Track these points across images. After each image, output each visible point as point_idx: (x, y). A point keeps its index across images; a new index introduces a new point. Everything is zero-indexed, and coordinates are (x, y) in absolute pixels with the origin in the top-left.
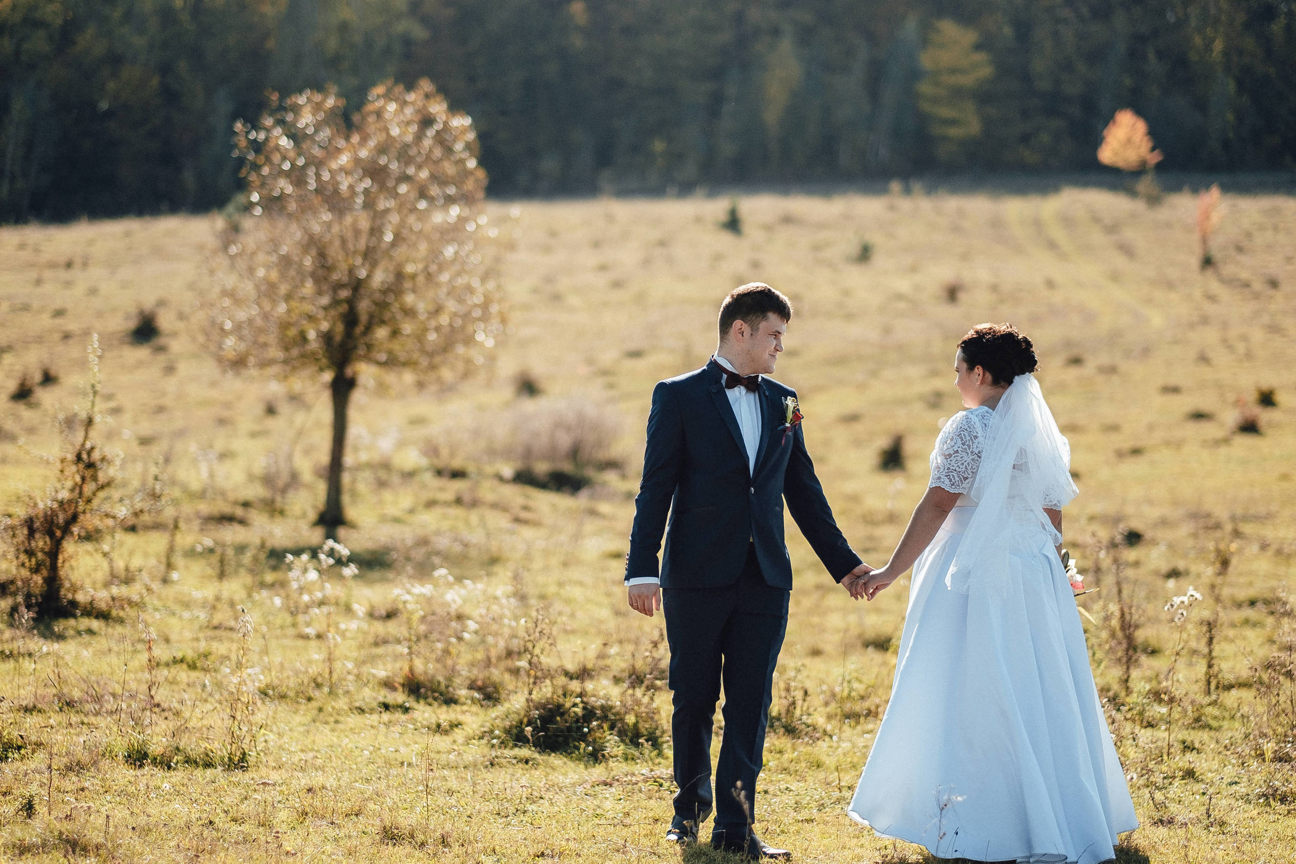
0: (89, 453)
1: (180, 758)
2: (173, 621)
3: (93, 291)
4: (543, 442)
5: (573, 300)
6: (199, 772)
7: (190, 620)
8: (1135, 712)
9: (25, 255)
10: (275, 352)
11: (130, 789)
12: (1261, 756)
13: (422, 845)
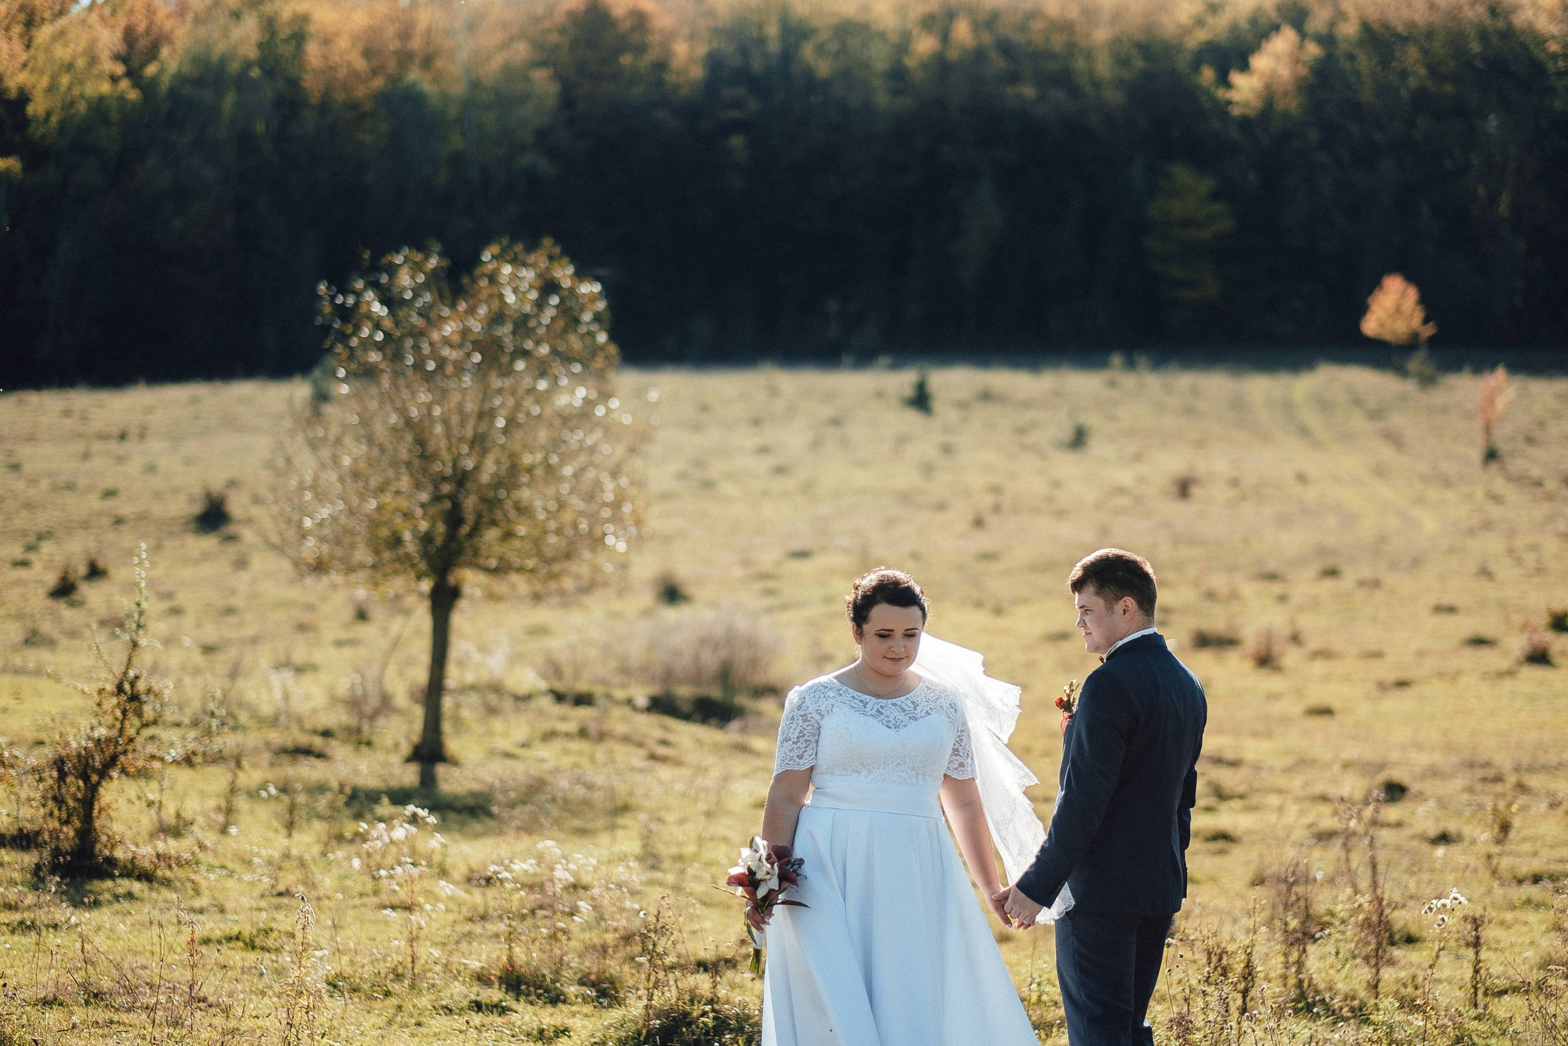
0: (132, 685)
2: (231, 883)
3: (151, 469)
4: (686, 664)
5: (727, 488)
7: (251, 883)
9: (68, 423)
10: (362, 554)
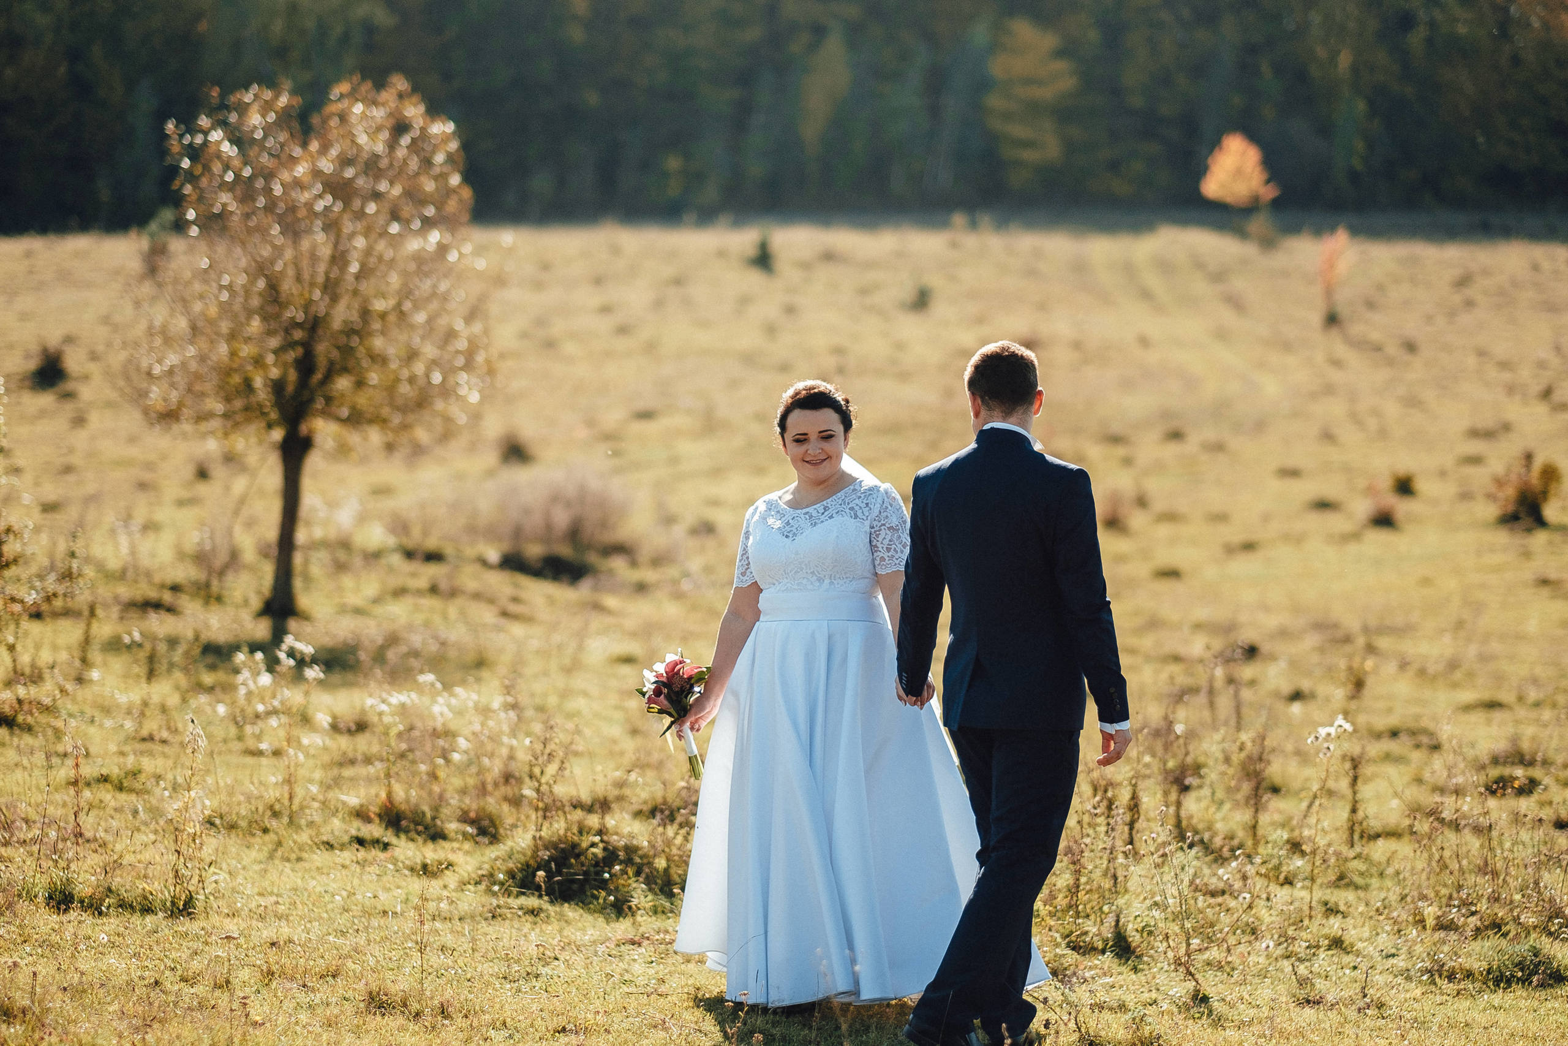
1: (112, 901)
2: (92, 730)
4: (536, 521)
5: (570, 348)
6: (136, 919)
7: (114, 729)
8: (1270, 866)
10: (214, 404)
11: (55, 938)
12: (1421, 922)
13: (417, 1015)
